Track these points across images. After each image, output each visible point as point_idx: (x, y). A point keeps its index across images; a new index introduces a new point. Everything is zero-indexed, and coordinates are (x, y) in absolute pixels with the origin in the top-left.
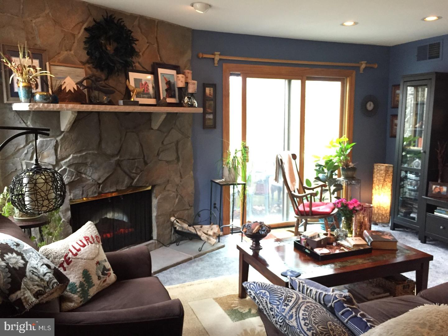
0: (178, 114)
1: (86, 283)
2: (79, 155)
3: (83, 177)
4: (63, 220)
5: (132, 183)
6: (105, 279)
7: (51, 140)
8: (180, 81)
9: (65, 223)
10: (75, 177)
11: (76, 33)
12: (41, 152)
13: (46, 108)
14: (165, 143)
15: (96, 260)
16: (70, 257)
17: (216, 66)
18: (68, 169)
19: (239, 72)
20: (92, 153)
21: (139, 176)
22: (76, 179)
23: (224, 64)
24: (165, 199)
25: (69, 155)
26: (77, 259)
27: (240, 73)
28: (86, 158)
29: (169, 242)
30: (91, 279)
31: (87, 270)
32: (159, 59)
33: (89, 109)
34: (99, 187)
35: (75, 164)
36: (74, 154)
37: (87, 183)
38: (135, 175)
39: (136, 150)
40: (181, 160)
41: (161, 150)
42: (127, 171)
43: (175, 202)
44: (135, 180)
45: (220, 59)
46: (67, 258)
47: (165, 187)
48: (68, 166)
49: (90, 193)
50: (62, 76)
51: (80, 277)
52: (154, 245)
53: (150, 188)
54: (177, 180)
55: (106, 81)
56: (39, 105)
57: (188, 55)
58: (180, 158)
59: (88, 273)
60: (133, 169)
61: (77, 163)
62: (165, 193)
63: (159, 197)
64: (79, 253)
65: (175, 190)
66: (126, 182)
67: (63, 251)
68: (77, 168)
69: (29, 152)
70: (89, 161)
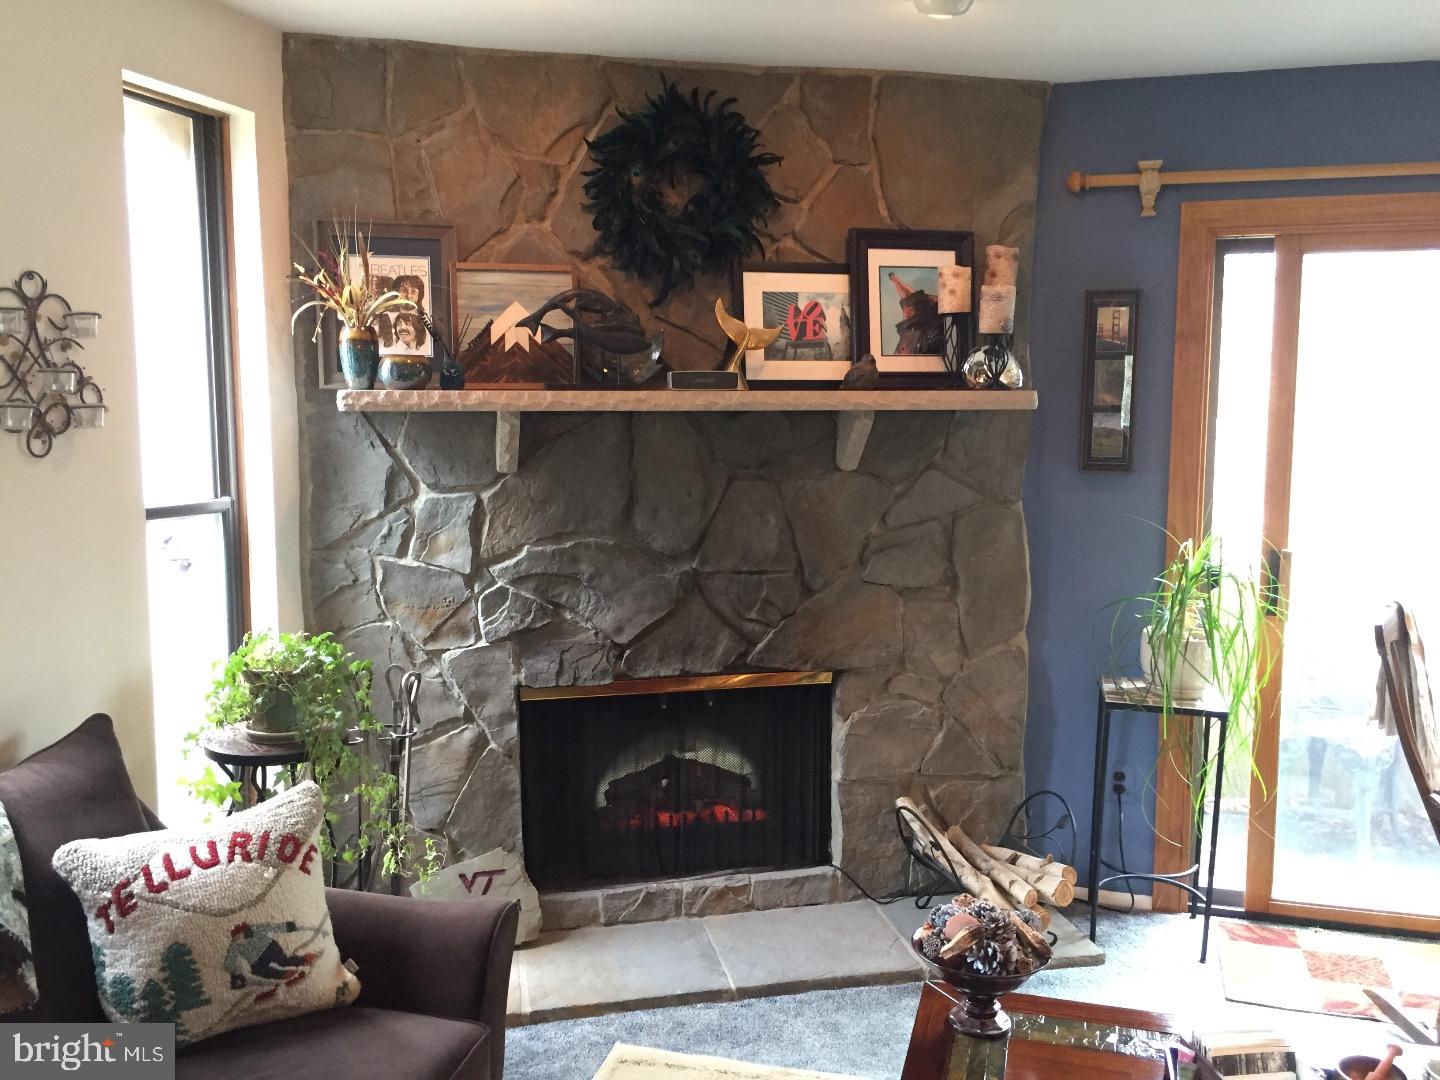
0: (957, 416)
1: (170, 988)
2: (549, 548)
3: (566, 620)
4: (493, 745)
5: (746, 653)
6: (266, 989)
7: (462, 499)
8: (946, 290)
9: (498, 757)
10: (535, 615)
11: (562, 161)
12: (429, 534)
13: (399, 404)
14: (891, 521)
15: (238, 919)
16: (135, 891)
17: (1151, 218)
18: (511, 589)
19: (1268, 232)
20: (596, 544)
21: (775, 633)
22: (539, 625)
23: (1183, 205)
24: (886, 726)
25: (520, 548)
26: (157, 902)
27: (1271, 236)
28: (575, 560)
29: (895, 885)
30: (196, 979)
31: (183, 945)
32: (884, 213)
33: (540, 404)
34: (619, 657)
35: (536, 575)
36: (538, 542)
37: (577, 638)
38: (757, 628)
39: (767, 537)
40: (962, 587)
41: (874, 544)
42: (728, 612)
43: (931, 741)
44: (760, 646)
45: (1165, 188)
46: (124, 893)
47: (889, 681)
48: (513, 582)
49: (586, 673)
50: (492, 303)
51: (150, 966)
52: (827, 885)
53: (825, 678)
54: (944, 660)
55: (656, 310)
56: (376, 397)
57: (1024, 185)
58: (962, 580)
59: (187, 958)
60: (749, 608)
61: (543, 574)
62: (889, 704)
63: (856, 715)
64: (174, 885)
65: (933, 698)
66: (720, 650)
67: (120, 869)
68: (546, 590)
69: (394, 532)
70: (585, 569)
